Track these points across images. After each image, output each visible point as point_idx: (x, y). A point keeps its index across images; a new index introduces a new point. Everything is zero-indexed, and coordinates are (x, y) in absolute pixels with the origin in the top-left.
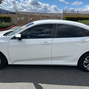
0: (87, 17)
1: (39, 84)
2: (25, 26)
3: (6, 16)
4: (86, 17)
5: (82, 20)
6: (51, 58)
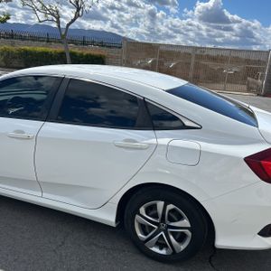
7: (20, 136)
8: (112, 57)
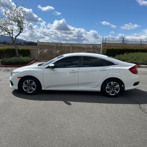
2: (57, 58)
3: (24, 48)
5: (129, 53)
6: (79, 84)
7: (74, 72)
8: (32, 50)
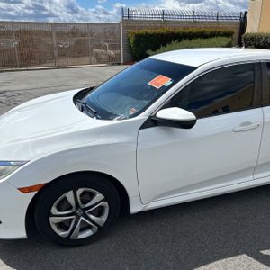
0: (191, 30)
1: (262, 252)
4: (188, 31)
